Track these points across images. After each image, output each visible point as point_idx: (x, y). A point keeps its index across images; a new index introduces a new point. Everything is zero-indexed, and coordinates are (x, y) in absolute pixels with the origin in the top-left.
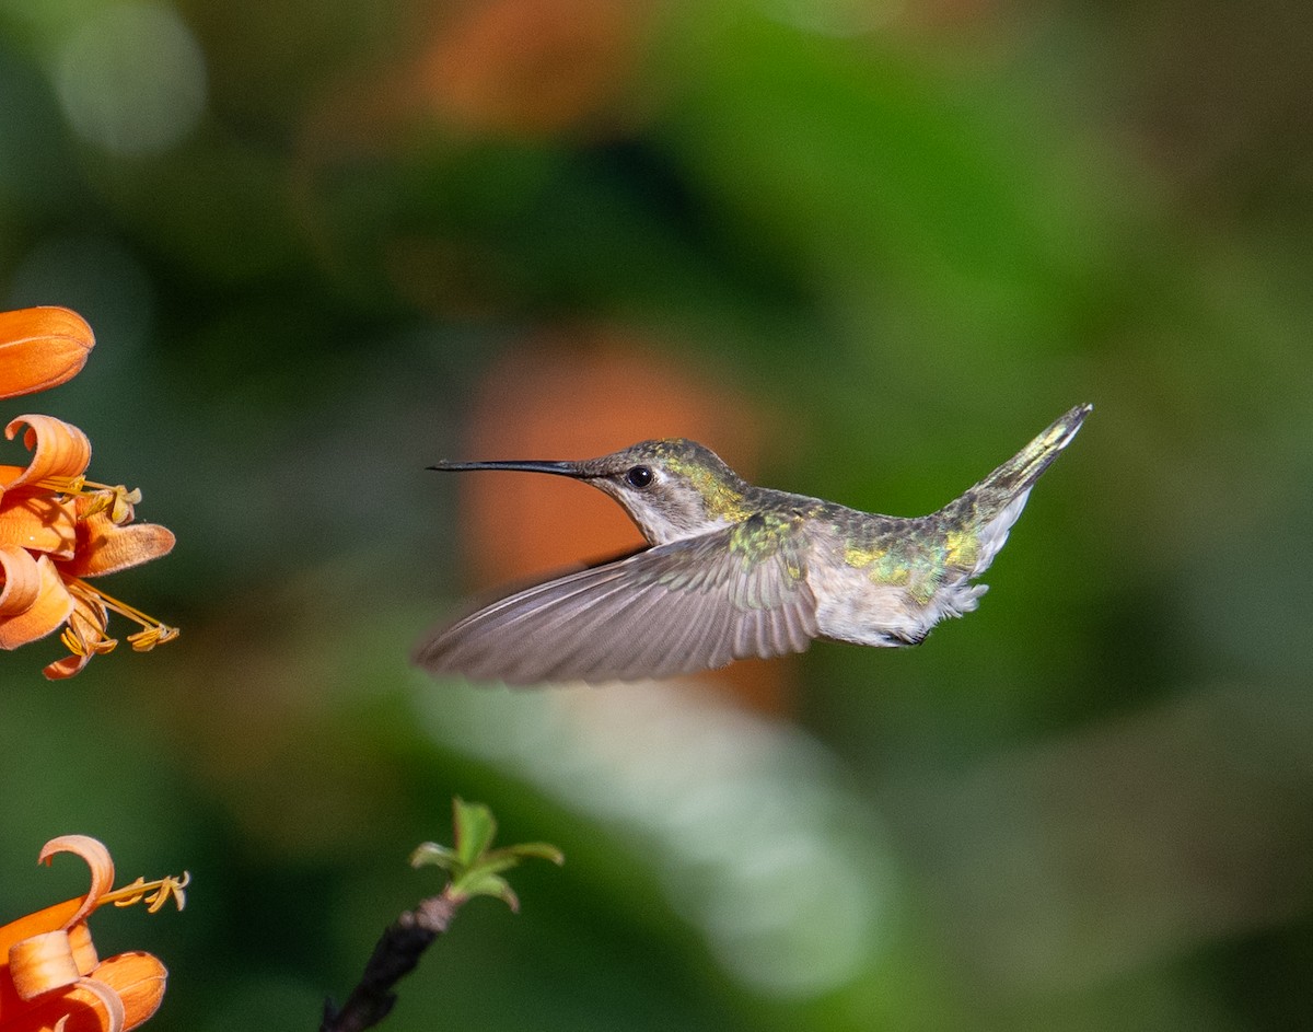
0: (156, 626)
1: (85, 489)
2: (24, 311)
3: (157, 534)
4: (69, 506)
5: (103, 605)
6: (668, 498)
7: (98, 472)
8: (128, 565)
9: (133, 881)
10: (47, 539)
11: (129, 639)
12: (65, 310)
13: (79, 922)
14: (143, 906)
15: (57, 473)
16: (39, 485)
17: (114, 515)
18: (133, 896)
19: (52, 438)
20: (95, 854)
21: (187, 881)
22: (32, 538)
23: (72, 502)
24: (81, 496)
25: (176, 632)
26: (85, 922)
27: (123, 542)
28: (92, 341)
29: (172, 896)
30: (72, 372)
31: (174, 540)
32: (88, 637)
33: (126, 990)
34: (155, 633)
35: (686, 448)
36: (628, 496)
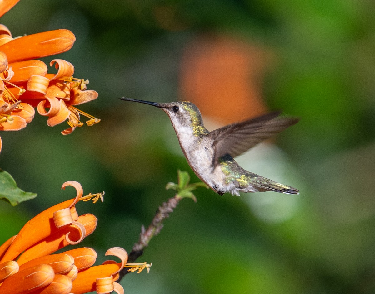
0: (94, 118)
1: (73, 80)
2: (55, 31)
3: (93, 93)
4: (68, 85)
5: (78, 113)
6: (182, 116)
7: (77, 75)
8: (85, 102)
9: (89, 194)
10: (62, 94)
11: (86, 122)
12: (68, 31)
13: (73, 206)
14: (91, 201)
15: (65, 76)
16: (60, 79)
17: (81, 87)
18: (89, 198)
19: (63, 66)
20: (78, 186)
21: (104, 194)
22: (58, 94)
23: (69, 84)
24: (72, 82)
25: (99, 120)
26: (75, 206)
27: (83, 95)
28: (75, 39)
29: (100, 198)
30: (69, 48)
31: (98, 95)
32: (74, 122)
33: (86, 225)
34: (93, 121)
35: (190, 104)
36: (171, 114)
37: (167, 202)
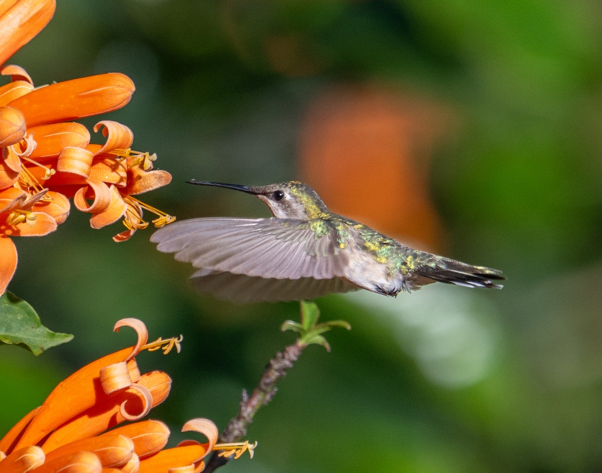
0: (165, 216)
1: (131, 154)
2: (102, 75)
3: (164, 175)
4: (124, 162)
5: (140, 207)
6: (289, 206)
7: (137, 146)
8: (151, 189)
9: (157, 339)
10: (114, 177)
11: (153, 222)
12: (122, 74)
13: (132, 358)
15: (119, 147)
16: (111, 153)
17: (144, 166)
18: (157, 346)
19: (115, 131)
20: (139, 326)
21: (181, 339)
22: (107, 177)
23: (125, 161)
24: (129, 157)
25: (174, 218)
26: (134, 358)
27: (148, 179)
28: (134, 89)
29: (175, 347)
30: (125, 103)
31: (171, 178)
32: (134, 221)
33: (153, 388)
34: (164, 219)
35: (301, 186)
36: (273, 204)
37: (283, 351)
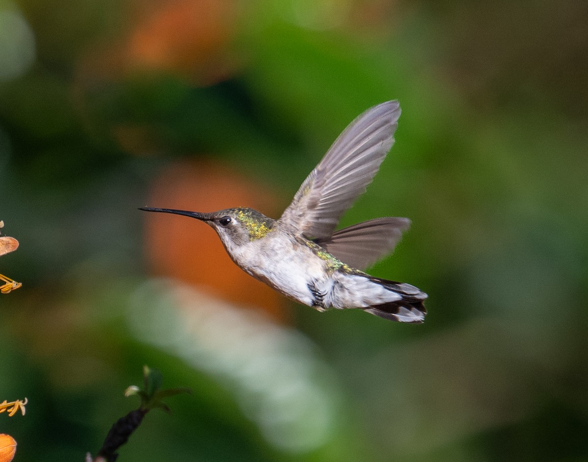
0: (11, 282)
3: (11, 241)
6: (235, 231)
9: (2, 402)
14: (6, 413)
18: (2, 409)
21: (26, 403)
25: (20, 284)
29: (19, 410)
31: (18, 244)
34: (11, 285)
35: (248, 211)
36: (220, 229)
